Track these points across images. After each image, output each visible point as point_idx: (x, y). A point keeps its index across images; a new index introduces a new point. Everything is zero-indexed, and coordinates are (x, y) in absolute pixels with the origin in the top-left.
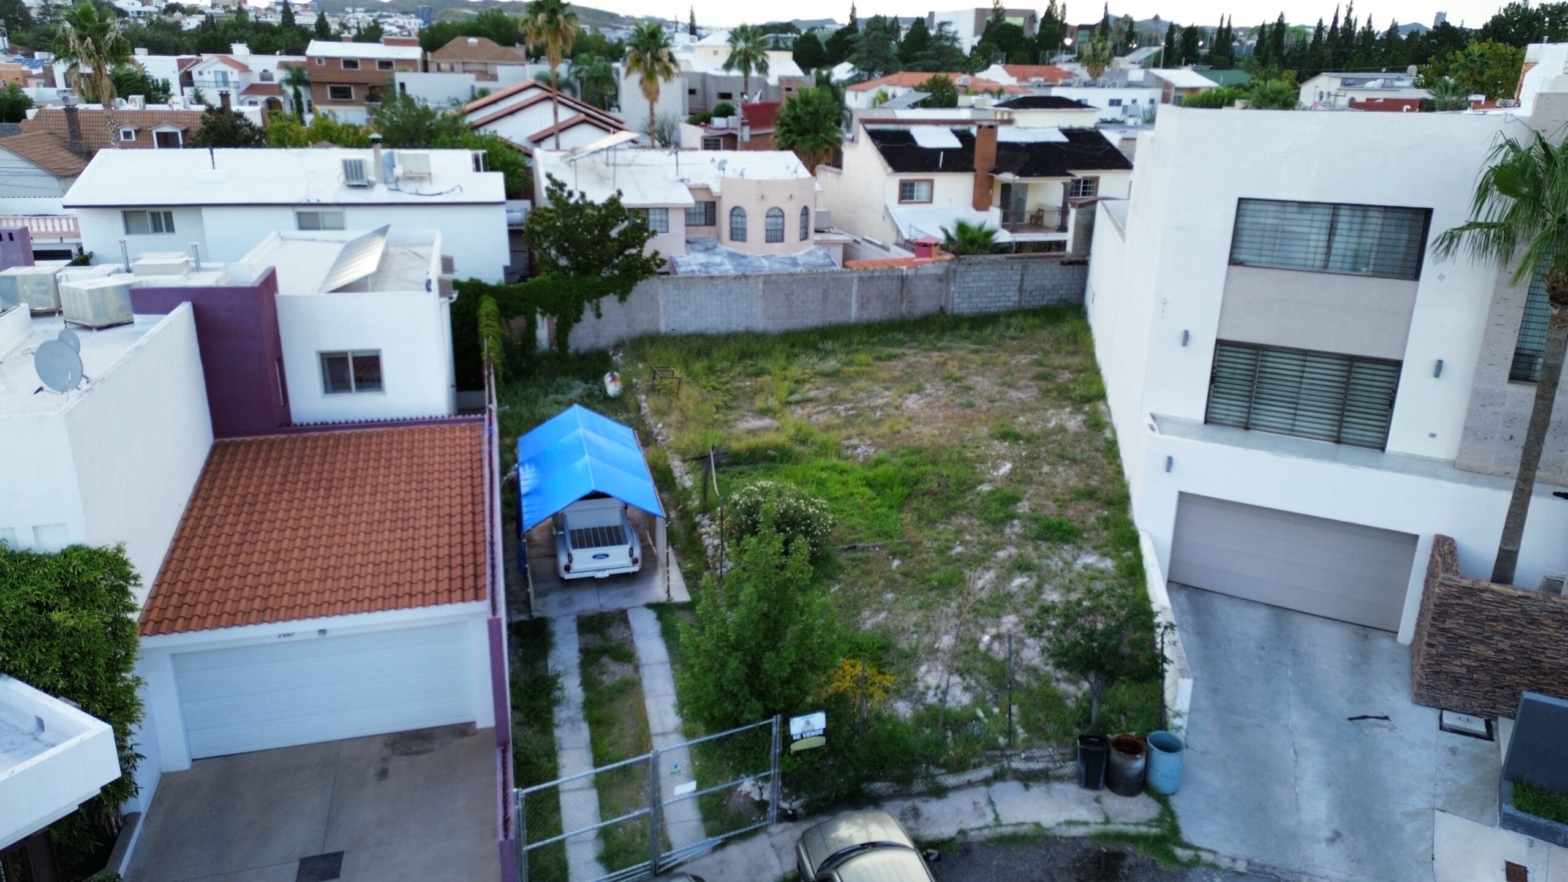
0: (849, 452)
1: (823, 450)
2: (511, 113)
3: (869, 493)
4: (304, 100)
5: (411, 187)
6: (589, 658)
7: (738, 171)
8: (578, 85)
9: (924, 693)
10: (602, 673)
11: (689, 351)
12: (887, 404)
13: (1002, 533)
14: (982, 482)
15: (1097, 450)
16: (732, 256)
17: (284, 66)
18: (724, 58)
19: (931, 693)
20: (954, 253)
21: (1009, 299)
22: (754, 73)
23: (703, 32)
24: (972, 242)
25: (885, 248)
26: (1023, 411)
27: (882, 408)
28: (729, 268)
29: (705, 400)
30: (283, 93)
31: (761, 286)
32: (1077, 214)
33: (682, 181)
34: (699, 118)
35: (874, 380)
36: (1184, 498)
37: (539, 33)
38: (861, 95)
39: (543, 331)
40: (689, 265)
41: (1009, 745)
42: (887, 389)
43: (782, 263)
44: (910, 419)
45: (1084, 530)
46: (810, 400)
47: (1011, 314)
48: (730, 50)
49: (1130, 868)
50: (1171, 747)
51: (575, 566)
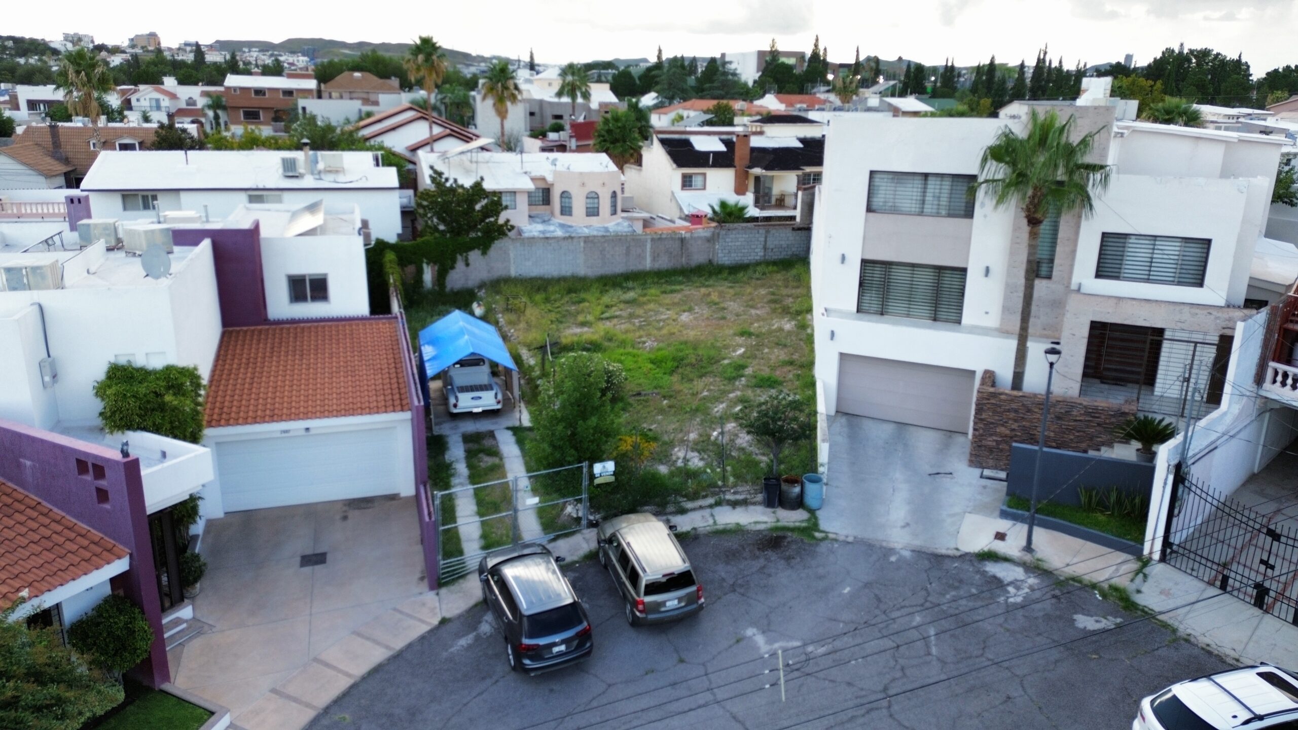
0: (641, 345)
1: (623, 344)
2: (393, 129)
3: (650, 366)
4: (222, 121)
5: (331, 177)
6: (471, 455)
7: (566, 166)
8: (443, 108)
9: (676, 461)
10: (480, 462)
11: (532, 288)
12: (668, 319)
13: (734, 384)
14: (724, 359)
15: (801, 340)
16: (562, 226)
17: (205, 94)
18: (556, 88)
19: (680, 461)
20: (718, 222)
21: (758, 254)
22: (580, 100)
23: (541, 69)
24: (730, 214)
25: (672, 221)
26: (758, 321)
27: (664, 321)
28: (559, 233)
29: (543, 317)
30: (205, 115)
31: (582, 244)
32: (803, 195)
33: (526, 173)
34: (538, 133)
35: (660, 305)
36: (843, 356)
37: (418, 69)
38: (663, 117)
39: (428, 275)
40: (531, 231)
41: (724, 486)
42: (668, 309)
43: (598, 230)
44: (682, 326)
45: (785, 381)
46: (616, 317)
47: (758, 264)
48: (560, 82)
49: (788, 542)
50: (817, 481)
51: (460, 404)
